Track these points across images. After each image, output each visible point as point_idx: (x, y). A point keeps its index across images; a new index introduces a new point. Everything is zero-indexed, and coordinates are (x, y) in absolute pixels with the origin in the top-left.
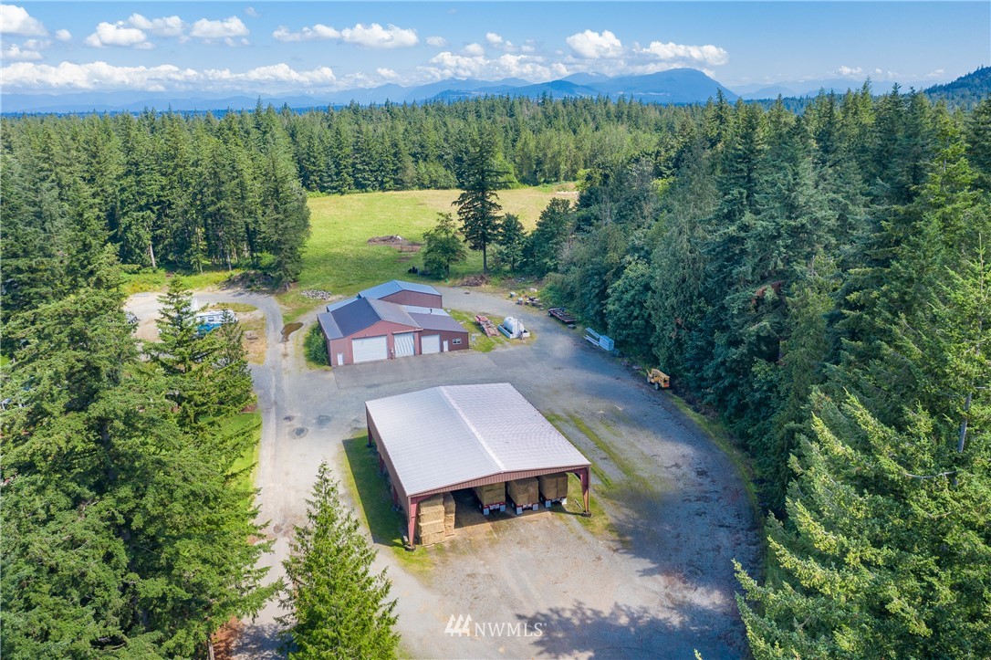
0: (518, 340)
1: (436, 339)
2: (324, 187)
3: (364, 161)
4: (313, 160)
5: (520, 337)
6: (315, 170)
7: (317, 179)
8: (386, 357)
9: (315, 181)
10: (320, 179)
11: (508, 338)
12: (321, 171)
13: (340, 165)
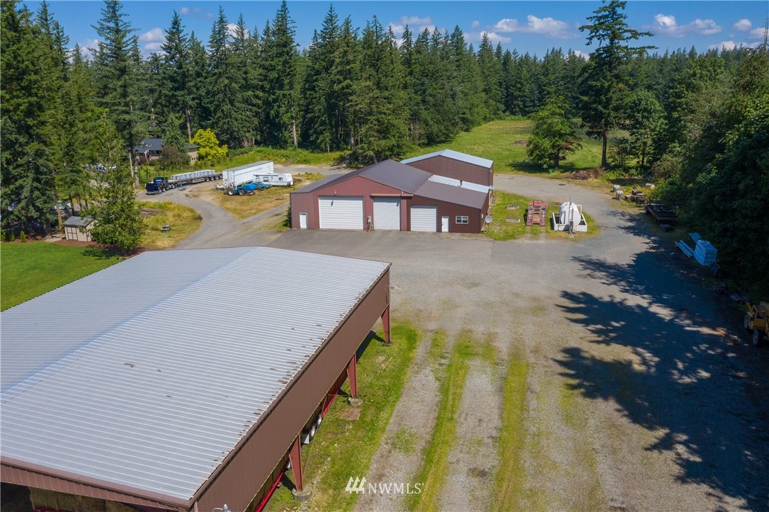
0: (564, 234)
1: (431, 213)
2: (525, 111)
3: (568, 88)
4: (519, 85)
5: (568, 229)
6: (519, 96)
7: (520, 103)
8: (361, 227)
9: (518, 105)
10: (524, 104)
11: (552, 228)
12: (525, 96)
13: (544, 90)
